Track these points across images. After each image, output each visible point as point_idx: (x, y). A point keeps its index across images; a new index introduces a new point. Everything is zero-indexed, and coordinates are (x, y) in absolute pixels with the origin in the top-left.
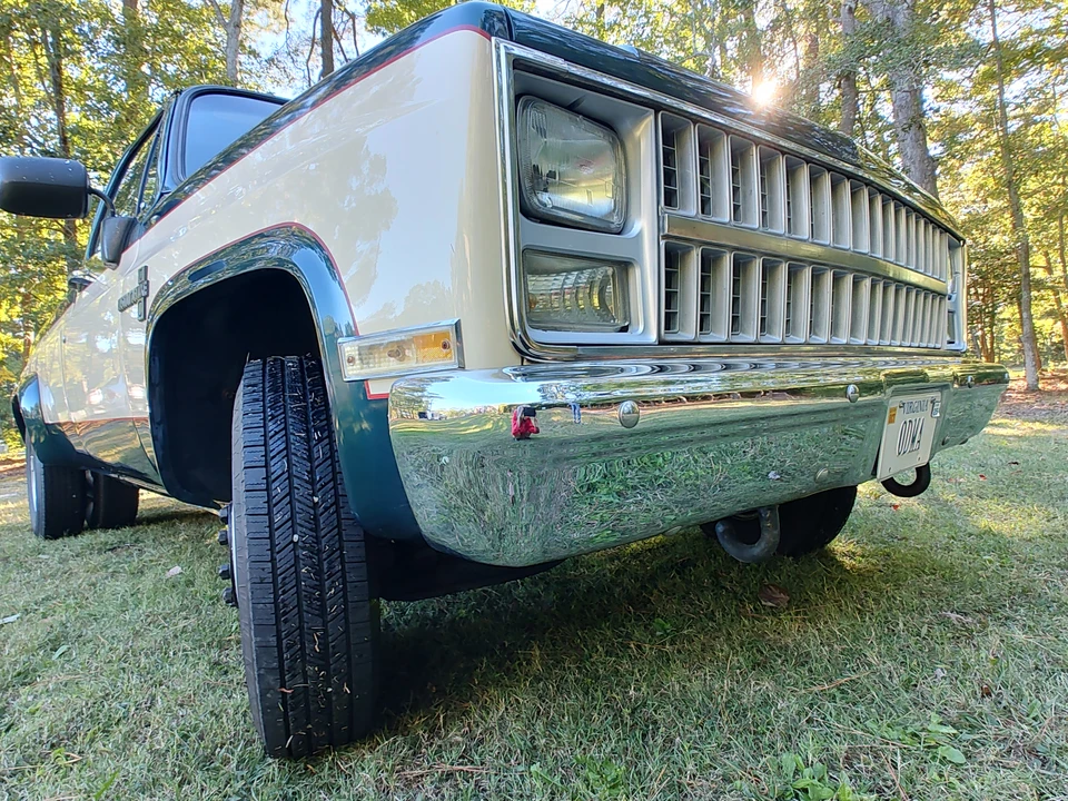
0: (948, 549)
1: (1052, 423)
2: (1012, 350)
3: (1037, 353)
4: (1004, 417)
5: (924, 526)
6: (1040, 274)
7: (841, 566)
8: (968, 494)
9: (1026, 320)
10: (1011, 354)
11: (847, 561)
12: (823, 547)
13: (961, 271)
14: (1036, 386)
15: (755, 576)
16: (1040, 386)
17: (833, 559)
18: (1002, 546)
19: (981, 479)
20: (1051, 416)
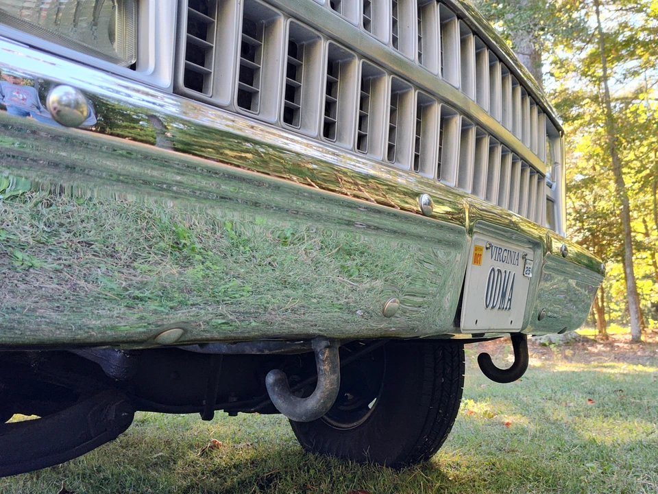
0: (552, 458)
1: (652, 365)
2: (620, 310)
3: (641, 314)
4: (612, 361)
5: (532, 440)
6: (640, 238)
7: (443, 477)
8: (577, 414)
9: (629, 277)
10: (620, 314)
11: (451, 473)
12: (427, 458)
13: (560, 162)
14: (639, 337)
15: (347, 487)
16: (643, 338)
17: (438, 470)
18: (603, 455)
19: (589, 403)
20: (652, 361)
